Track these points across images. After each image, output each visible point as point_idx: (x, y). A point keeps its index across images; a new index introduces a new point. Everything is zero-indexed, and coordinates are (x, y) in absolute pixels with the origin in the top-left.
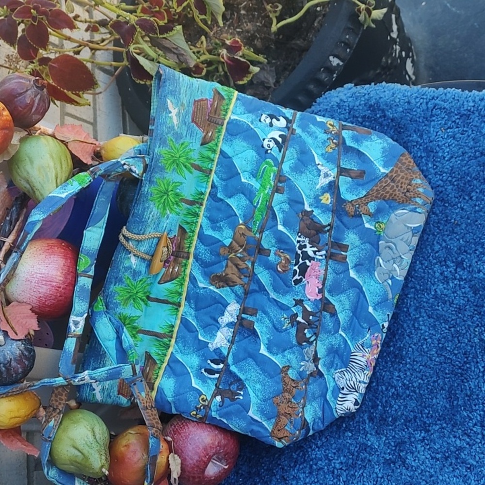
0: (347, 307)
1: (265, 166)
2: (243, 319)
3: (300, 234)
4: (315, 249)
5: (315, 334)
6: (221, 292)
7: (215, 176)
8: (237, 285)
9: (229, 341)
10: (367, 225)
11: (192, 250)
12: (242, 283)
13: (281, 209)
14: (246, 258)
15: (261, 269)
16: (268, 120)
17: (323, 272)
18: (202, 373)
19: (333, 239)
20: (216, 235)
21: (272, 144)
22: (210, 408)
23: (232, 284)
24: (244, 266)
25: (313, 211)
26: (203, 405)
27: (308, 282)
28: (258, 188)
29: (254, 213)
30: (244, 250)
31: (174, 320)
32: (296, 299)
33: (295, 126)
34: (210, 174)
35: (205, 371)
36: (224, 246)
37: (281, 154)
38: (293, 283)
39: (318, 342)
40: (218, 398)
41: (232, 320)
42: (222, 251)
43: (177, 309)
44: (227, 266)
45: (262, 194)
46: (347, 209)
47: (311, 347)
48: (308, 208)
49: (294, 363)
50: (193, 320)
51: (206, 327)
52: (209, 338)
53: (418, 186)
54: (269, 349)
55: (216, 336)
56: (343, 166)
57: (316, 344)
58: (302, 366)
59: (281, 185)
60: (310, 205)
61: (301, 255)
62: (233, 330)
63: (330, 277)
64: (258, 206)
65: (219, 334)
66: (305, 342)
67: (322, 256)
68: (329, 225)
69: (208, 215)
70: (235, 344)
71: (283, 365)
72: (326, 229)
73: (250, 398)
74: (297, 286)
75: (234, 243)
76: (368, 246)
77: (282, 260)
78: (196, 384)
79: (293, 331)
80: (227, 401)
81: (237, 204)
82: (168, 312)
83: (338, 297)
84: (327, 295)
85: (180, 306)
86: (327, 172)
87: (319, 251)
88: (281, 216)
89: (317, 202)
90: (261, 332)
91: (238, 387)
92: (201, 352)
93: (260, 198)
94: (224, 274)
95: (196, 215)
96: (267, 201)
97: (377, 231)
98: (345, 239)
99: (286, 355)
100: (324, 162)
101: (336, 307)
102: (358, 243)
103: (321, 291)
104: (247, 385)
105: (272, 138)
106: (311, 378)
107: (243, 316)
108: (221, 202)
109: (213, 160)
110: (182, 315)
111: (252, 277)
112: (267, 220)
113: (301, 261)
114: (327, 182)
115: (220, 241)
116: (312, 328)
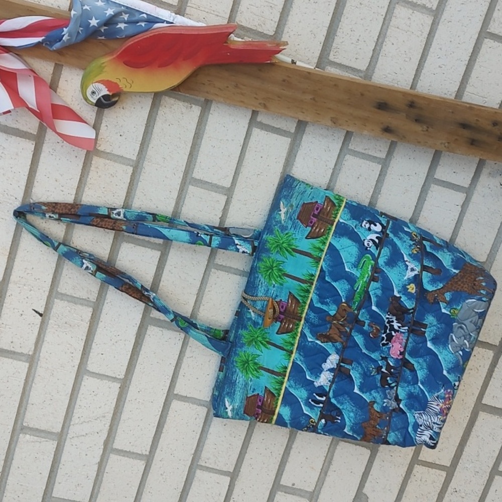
0: (425, 367)
1: (365, 259)
2: (341, 366)
3: (389, 313)
4: (400, 325)
5: (396, 381)
6: (325, 345)
7: (324, 263)
8: (337, 342)
9: (329, 381)
10: (444, 311)
11: (304, 315)
12: (342, 341)
13: (375, 294)
14: (345, 325)
15: (357, 334)
16: (368, 225)
17: (405, 341)
18: (310, 402)
19: (416, 318)
20: (324, 307)
21: (371, 244)
22: (317, 427)
23: (333, 341)
24: (344, 330)
25: (400, 297)
26: (312, 425)
27: (393, 346)
28: (358, 276)
29: (354, 296)
30: (345, 320)
31: (287, 363)
32: (383, 356)
33: (388, 232)
34: (320, 261)
35: (312, 401)
36: (330, 315)
37: (378, 251)
38: (381, 345)
39: (399, 388)
40: (323, 421)
41: (332, 367)
42: (328, 318)
43: (290, 355)
44: (331, 328)
45: (361, 282)
46: (428, 298)
47: (392, 390)
48: (396, 294)
49: (378, 400)
50: (302, 364)
51: (312, 369)
52: (314, 378)
53: (481, 281)
54: (361, 389)
55: (320, 377)
56: (426, 264)
57: (397, 389)
58: (384, 402)
59: (376, 275)
60: (399, 292)
61: (389, 327)
62: (333, 374)
63: (409, 345)
64: (358, 291)
65: (322, 375)
66: (387, 385)
67: (405, 330)
68: (413, 309)
69: (318, 293)
70: (335, 384)
71: (370, 401)
72: (411, 311)
73: (345, 422)
74: (384, 347)
75: (337, 315)
76: (443, 325)
77: (373, 329)
78: (306, 411)
79: (379, 377)
80: (329, 423)
81: (341, 287)
82: (284, 357)
83: (417, 359)
84: (407, 356)
85: (292, 353)
86: (413, 269)
87: (403, 327)
88: (375, 299)
89: (404, 290)
90: (355, 377)
91: (337, 413)
92: (309, 388)
93: (360, 284)
94: (328, 334)
95: (308, 291)
96: (365, 287)
97: (452, 315)
98: (425, 319)
99: (372, 393)
100: (411, 260)
101: (415, 366)
102: (435, 323)
103: (401, 353)
104: (343, 413)
105: (372, 240)
106: (393, 413)
107: (342, 364)
108: (328, 284)
109: (323, 251)
110: (294, 360)
111: (349, 337)
112: (364, 302)
113: (388, 331)
114: (413, 275)
115: (327, 312)
116: (393, 377)
